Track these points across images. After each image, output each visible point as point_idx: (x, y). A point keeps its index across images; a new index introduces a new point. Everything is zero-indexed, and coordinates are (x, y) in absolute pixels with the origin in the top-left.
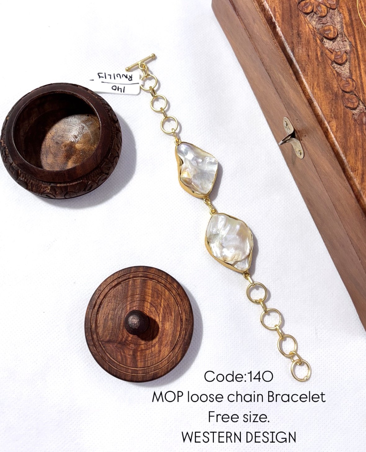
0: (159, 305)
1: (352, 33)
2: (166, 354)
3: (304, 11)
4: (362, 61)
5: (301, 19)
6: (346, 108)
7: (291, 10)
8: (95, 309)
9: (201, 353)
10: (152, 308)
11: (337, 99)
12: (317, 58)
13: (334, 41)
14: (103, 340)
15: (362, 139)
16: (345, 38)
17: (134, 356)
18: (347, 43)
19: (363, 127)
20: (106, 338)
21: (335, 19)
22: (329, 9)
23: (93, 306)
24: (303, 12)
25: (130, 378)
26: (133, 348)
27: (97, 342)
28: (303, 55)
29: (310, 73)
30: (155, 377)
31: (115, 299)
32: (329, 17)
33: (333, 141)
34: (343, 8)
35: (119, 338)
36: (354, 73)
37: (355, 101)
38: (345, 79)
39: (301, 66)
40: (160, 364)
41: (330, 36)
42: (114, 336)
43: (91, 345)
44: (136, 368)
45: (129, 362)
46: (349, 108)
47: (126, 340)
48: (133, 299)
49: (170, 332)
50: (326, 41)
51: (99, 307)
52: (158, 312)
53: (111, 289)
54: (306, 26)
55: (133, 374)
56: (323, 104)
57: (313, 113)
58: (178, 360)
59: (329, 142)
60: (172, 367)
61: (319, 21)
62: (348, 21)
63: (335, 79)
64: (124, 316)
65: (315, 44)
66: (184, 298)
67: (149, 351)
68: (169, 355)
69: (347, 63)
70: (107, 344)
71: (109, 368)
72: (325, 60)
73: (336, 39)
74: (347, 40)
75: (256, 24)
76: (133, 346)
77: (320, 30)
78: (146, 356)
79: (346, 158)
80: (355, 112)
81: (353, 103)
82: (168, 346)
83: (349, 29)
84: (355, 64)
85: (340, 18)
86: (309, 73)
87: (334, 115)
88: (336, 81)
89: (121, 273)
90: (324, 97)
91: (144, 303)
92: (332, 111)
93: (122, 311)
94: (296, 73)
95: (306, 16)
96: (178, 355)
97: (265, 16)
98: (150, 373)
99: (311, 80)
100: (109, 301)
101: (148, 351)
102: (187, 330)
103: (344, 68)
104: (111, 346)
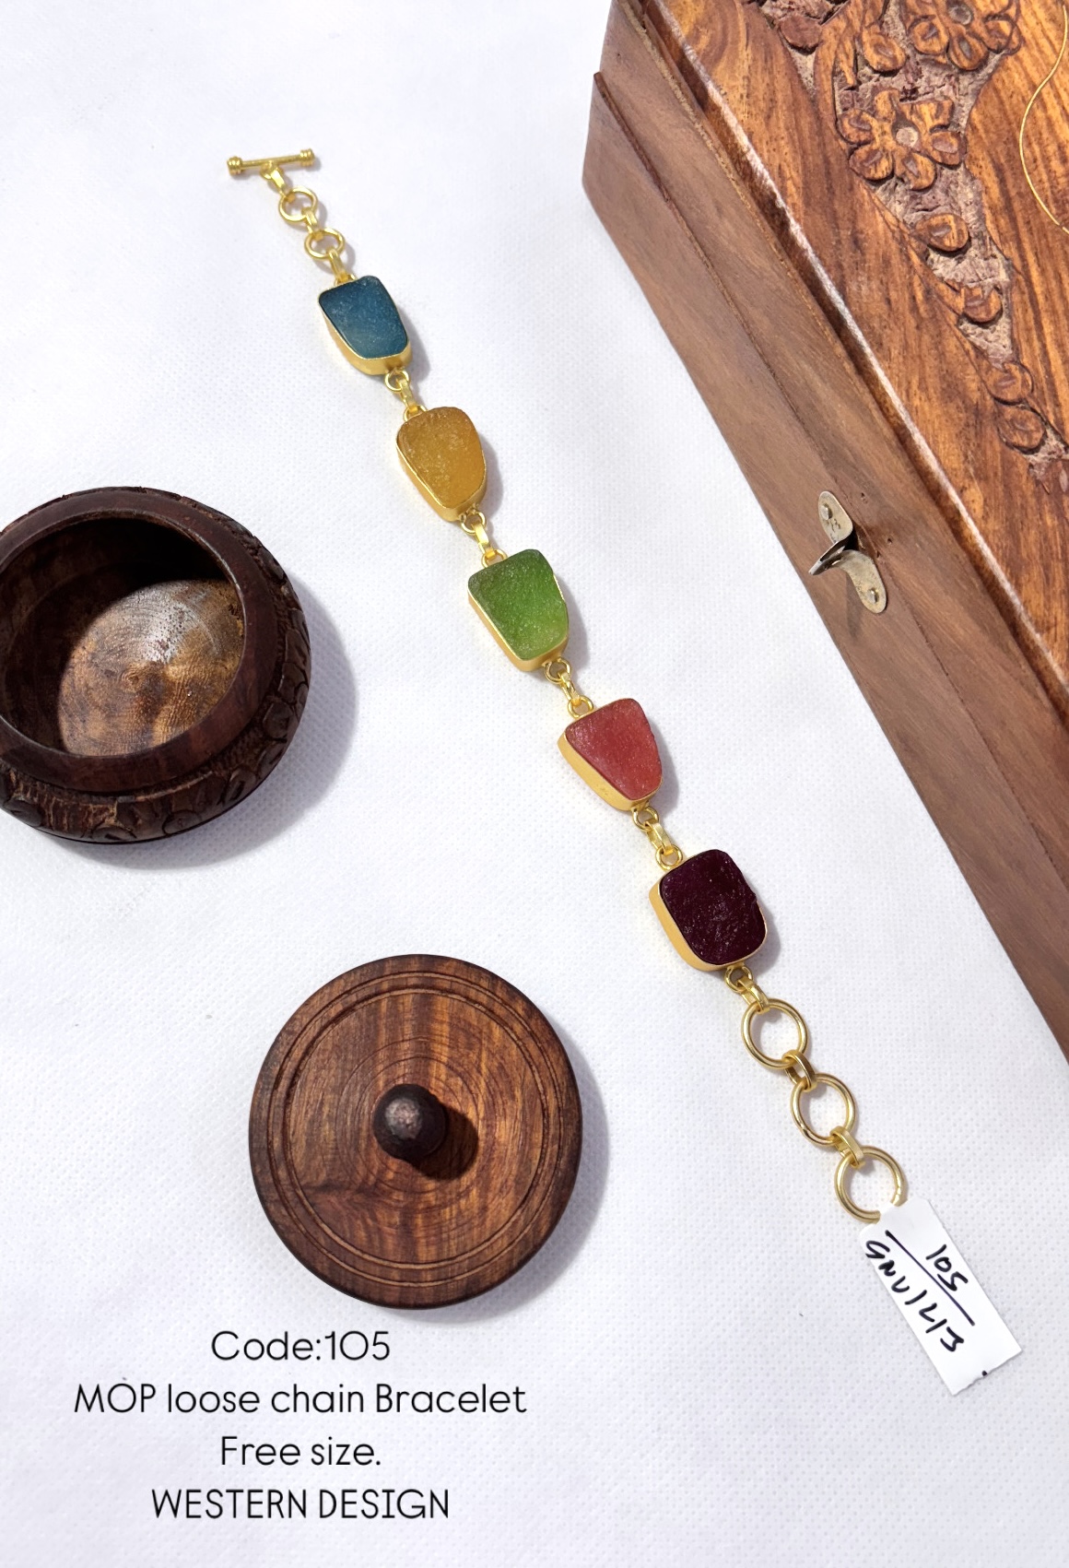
0: (475, 1070)
1: (1014, 232)
2: (504, 1219)
3: (867, 176)
4: (1046, 311)
5: (859, 196)
6: (1008, 449)
7: (828, 173)
8: (280, 1089)
9: (607, 1213)
10: (452, 1081)
11: (981, 423)
12: (914, 309)
13: (961, 258)
14: (308, 1183)
15: (1061, 535)
16: (991, 249)
17: (407, 1228)
18: (998, 263)
19: (1062, 502)
21: (959, 196)
22: (938, 166)
23: (274, 1081)
24: (864, 178)
25: (397, 1295)
26: (402, 1205)
27: (288, 1190)
28: (874, 301)
29: (896, 352)
30: (475, 1290)
31: (339, 1058)
32: (942, 190)
33: (975, 545)
34: (981, 163)
35: (358, 1177)
36: (1024, 346)
37: (1033, 428)
38: (1000, 366)
39: (870, 333)
40: (489, 1247)
41: (947, 243)
42: (340, 1171)
43: (271, 1202)
44: (415, 1264)
46: (1018, 447)
47: (379, 1180)
48: (395, 1056)
49: (512, 1149)
50: (936, 259)
51: (292, 1084)
52: (471, 1092)
53: (324, 1028)
54: (875, 217)
55: (406, 1284)
56: (941, 439)
57: (912, 468)
58: (542, 1234)
59: (964, 548)
60: (523, 1257)
61: (914, 203)
62: (998, 198)
63: (971, 367)
64: (371, 1107)
65: (905, 269)
66: (549, 1045)
67: (451, 1211)
68: (513, 1219)
69: (1004, 322)
70: (320, 1195)
71: (331, 1271)
72: (939, 316)
73: (965, 253)
74: (999, 255)
75: (726, 221)
76: (401, 1198)
77: (919, 226)
78: (441, 1227)
79: (1019, 592)
80: (1035, 459)
81: (1029, 433)
82: (508, 1193)
83: (1002, 222)
84: (1026, 322)
85: (973, 191)
86: (893, 350)
87: (975, 469)
88: (974, 371)
89: (352, 978)
90: (943, 419)
91: (429, 1065)
92: (966, 457)
93: (362, 1092)
94: (855, 353)
95: (873, 188)
96: (540, 1219)
97: (752, 194)
98: (458, 1278)
99: (900, 371)
100: (320, 1064)
101: (448, 1210)
102: (564, 1141)
103: (996, 333)
104: (333, 1199)
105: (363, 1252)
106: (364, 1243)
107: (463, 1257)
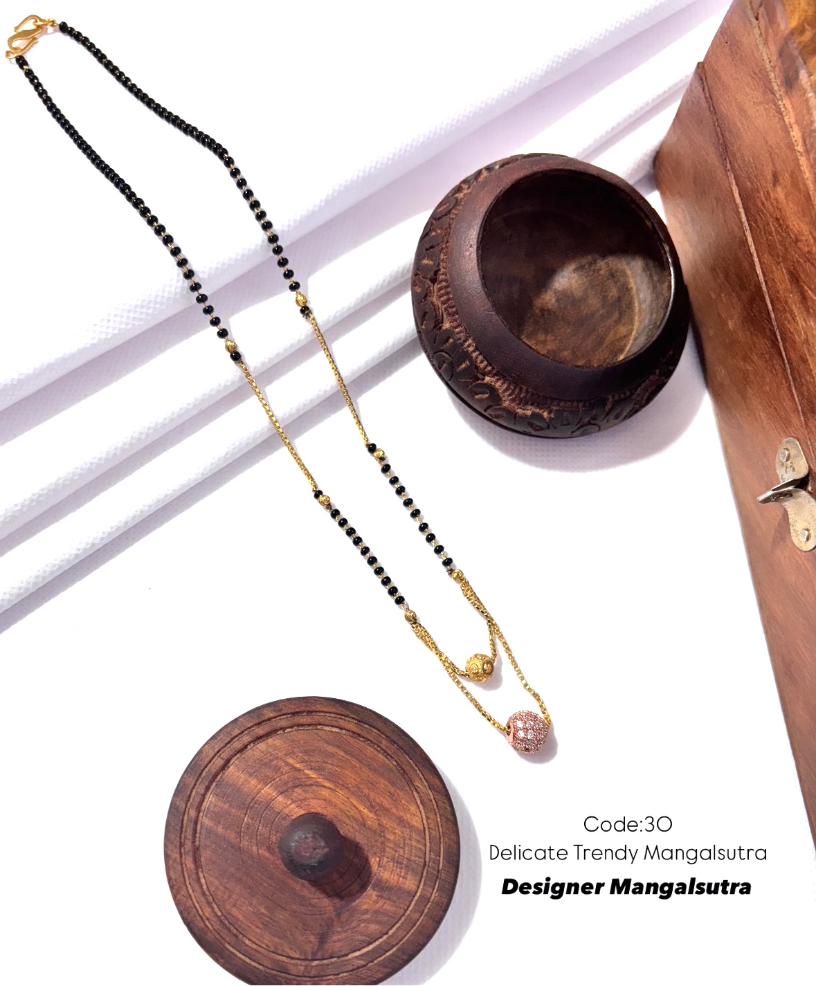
0: (297, 773)
10: (294, 795)
14: (312, 953)
17: (385, 889)
20: (311, 942)
25: (431, 921)
30: (455, 859)
35: (328, 909)
40: (429, 831)
44: (414, 896)
45: (393, 909)
48: (251, 833)
49: (368, 776)
52: (311, 785)
55: (426, 911)
58: (441, 786)
67: (390, 848)
71: (386, 967)
78: (398, 861)
82: (399, 796)
91: (273, 807)
98: (441, 867)
101: (387, 849)
104: (335, 938)
105: (387, 933)
106: (380, 929)
107: (427, 855)
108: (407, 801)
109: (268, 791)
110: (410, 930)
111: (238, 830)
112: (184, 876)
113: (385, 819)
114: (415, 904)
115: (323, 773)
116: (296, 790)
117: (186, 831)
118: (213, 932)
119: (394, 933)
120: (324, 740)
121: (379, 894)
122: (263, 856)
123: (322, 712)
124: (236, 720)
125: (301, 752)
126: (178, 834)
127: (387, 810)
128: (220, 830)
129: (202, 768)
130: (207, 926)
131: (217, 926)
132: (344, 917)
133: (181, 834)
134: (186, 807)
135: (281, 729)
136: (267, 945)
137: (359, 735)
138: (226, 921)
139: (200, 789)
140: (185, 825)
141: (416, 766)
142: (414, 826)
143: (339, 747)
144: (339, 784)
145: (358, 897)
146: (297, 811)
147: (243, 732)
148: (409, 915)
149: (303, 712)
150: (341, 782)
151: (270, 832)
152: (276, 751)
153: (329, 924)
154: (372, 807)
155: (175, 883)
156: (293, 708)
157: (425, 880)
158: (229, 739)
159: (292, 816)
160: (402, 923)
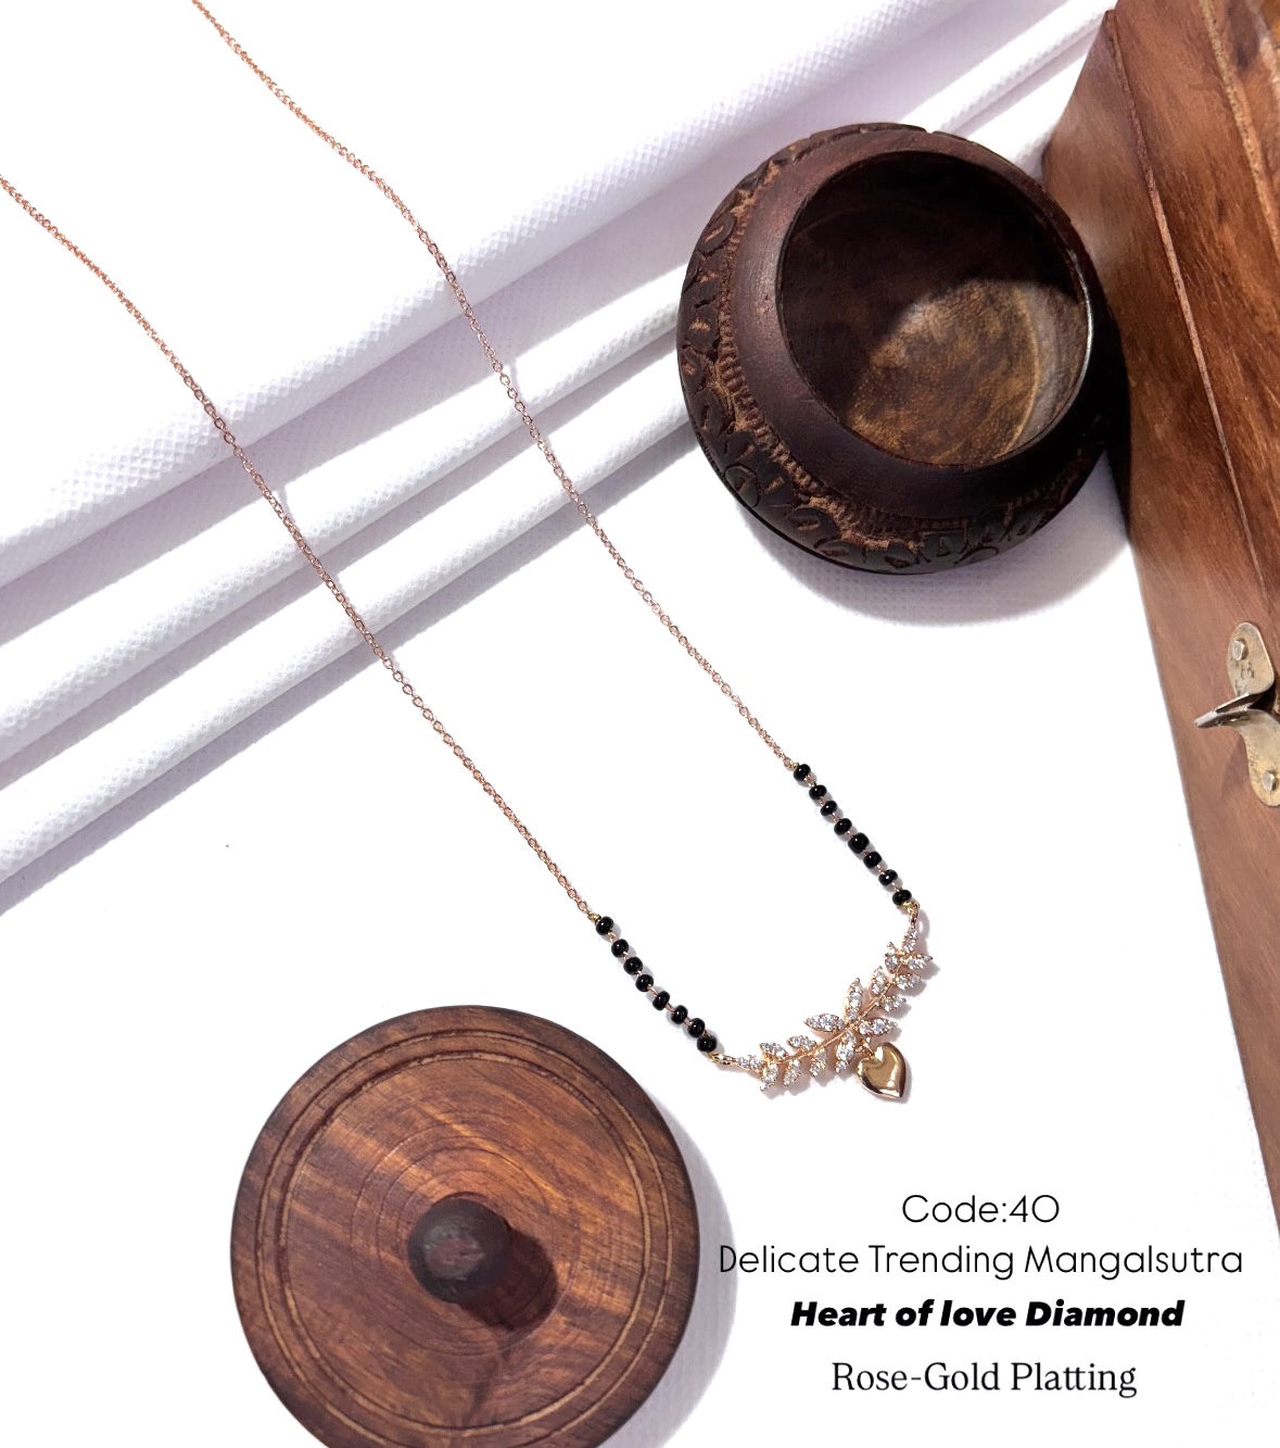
10: (436, 1166)
14: (464, 1417)
20: (460, 1398)
25: (651, 1364)
30: (692, 1262)
44: (626, 1323)
45: (592, 1343)
49: (554, 1132)
55: (644, 1346)
58: (669, 1146)
67: (585, 1244)
71: (578, 1438)
82: (601, 1163)
91: (402, 1184)
98: (668, 1276)
101: (583, 1249)
104: (501, 1391)
105: (582, 1383)
106: (572, 1376)
107: (647, 1257)
108: (614, 1172)
109: (394, 1157)
110: (619, 1378)
111: (347, 1221)
112: (261, 1296)
113: (581, 1202)
114: (628, 1337)
115: (482, 1129)
116: (441, 1157)
117: (265, 1223)
118: (308, 1386)
119: (592, 1383)
120: (484, 1076)
121: (569, 1320)
122: (387, 1262)
123: (481, 1030)
124: (344, 1046)
125: (447, 1096)
126: (253, 1229)
127: (584, 1187)
128: (319, 1220)
129: (290, 1122)
130: (297, 1377)
131: (312, 1376)
132: (515, 1357)
133: (257, 1229)
134: (265, 1186)
135: (415, 1059)
136: (393, 1406)
137: (540, 1067)
138: (330, 1370)
139: (287, 1156)
140: (263, 1213)
141: (631, 1115)
142: (625, 1212)
143: (506, 1087)
144: (507, 1145)
145: (537, 1326)
146: (438, 1190)
147: (355, 1064)
148: (617, 1352)
149: (451, 1031)
150: (510, 1143)
151: (398, 1223)
152: (405, 1096)
153: (491, 1370)
154: (559, 1183)
155: (247, 1307)
156: (435, 1026)
157: (644, 1297)
158: (332, 1077)
159: (432, 1197)
160: (607, 1366)
